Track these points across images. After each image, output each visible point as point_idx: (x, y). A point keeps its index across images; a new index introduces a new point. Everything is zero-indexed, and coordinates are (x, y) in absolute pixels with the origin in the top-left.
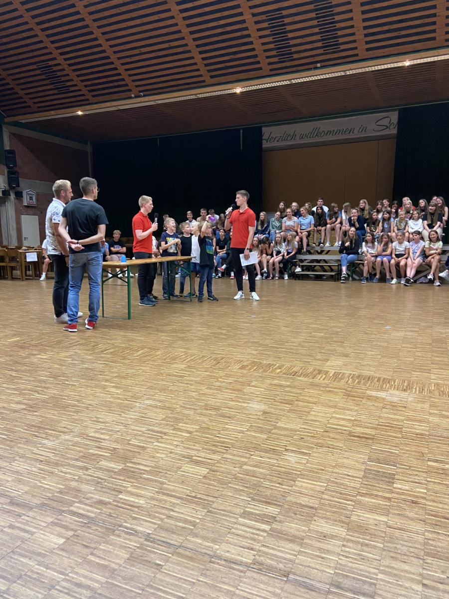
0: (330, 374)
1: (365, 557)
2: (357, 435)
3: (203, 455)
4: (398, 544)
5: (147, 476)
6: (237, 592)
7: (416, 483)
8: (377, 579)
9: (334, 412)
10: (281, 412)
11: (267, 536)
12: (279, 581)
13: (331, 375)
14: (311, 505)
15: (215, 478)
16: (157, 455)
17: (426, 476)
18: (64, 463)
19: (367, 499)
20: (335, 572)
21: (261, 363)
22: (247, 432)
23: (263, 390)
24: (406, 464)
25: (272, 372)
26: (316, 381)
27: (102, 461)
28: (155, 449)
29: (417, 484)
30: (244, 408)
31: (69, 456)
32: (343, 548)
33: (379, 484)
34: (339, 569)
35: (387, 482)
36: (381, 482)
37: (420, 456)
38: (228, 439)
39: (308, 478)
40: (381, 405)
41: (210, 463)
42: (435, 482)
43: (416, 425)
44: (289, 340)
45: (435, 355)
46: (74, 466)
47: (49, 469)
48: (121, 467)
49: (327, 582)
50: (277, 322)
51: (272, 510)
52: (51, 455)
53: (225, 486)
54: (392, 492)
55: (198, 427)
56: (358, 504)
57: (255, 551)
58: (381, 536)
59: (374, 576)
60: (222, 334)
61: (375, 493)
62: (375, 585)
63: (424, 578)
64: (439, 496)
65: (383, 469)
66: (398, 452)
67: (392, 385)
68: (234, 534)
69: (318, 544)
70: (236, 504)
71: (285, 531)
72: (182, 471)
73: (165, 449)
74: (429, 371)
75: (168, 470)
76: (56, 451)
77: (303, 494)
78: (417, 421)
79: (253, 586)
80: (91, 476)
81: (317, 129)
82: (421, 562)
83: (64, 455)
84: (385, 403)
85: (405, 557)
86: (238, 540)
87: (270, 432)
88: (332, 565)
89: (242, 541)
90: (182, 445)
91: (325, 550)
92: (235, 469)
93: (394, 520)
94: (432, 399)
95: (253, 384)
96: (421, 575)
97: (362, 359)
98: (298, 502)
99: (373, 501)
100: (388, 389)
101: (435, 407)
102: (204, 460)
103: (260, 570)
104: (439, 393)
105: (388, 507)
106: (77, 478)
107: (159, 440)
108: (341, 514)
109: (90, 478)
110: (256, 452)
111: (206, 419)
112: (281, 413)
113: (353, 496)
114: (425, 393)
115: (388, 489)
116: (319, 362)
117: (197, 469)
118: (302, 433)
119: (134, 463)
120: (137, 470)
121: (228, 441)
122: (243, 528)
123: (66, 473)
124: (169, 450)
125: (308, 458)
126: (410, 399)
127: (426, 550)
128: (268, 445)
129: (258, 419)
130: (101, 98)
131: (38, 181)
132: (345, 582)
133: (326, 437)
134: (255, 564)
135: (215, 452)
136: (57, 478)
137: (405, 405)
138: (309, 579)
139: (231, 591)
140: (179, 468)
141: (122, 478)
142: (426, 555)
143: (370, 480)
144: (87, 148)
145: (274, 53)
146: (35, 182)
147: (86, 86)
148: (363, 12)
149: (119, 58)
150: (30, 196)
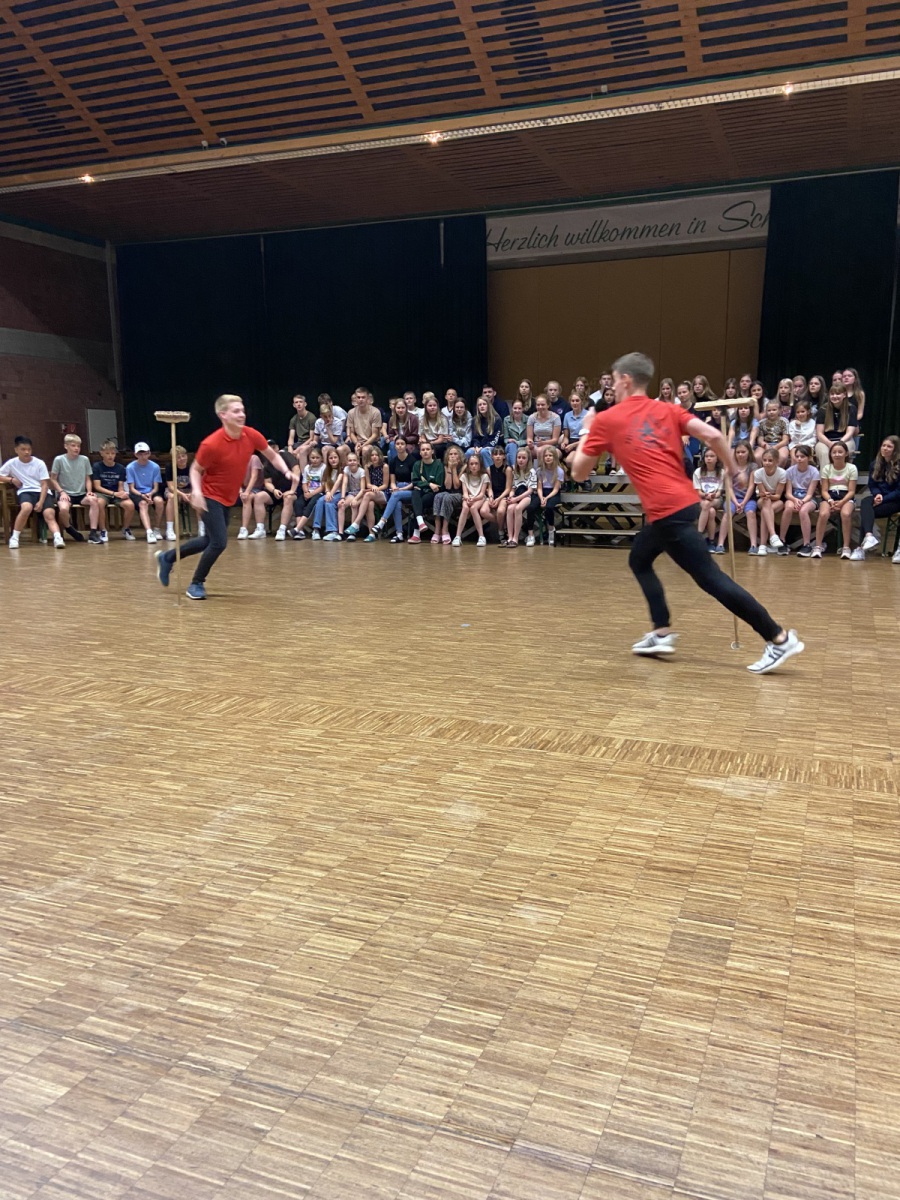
0: (615, 745)
1: (664, 1102)
2: (660, 865)
3: (351, 912)
4: (727, 1076)
5: (238, 959)
6: (413, 1176)
7: (770, 957)
8: (684, 1143)
9: (620, 821)
10: (513, 822)
11: (475, 1067)
12: (495, 1153)
13: (618, 746)
14: (564, 1004)
15: (377, 959)
16: (258, 916)
17: (790, 944)
18: (62, 937)
19: (673, 991)
20: (604, 1133)
21: (477, 724)
22: (443, 866)
23: (479, 779)
24: (753, 921)
25: (498, 742)
26: (587, 758)
27: (143, 930)
28: (254, 904)
29: (771, 961)
30: (440, 817)
31: (74, 922)
32: (622, 1086)
33: (698, 960)
34: (612, 1127)
35: (714, 956)
36: (702, 958)
37: (781, 906)
38: (403, 880)
39: (562, 953)
40: (713, 805)
41: (367, 929)
42: (807, 956)
43: (778, 844)
44: (537, 675)
45: (827, 702)
46: (84, 942)
47: (32, 948)
48: (182, 943)
49: (589, 1152)
50: (515, 637)
51: (488, 1017)
52: (36, 921)
53: (395, 974)
54: (722, 976)
55: (343, 858)
56: (655, 1001)
57: (451, 1097)
58: (695, 1062)
59: (680, 1138)
60: (397, 662)
61: (690, 978)
62: (679, 1154)
63: (773, 1139)
64: (813, 983)
65: (707, 931)
66: (739, 898)
67: (738, 765)
68: (410, 1065)
69: (573, 1081)
70: (416, 1009)
71: (510, 1056)
72: (309, 947)
73: (275, 904)
74: (812, 736)
75: (281, 946)
76: (46, 912)
77: (549, 984)
78: (780, 835)
79: (445, 1165)
80: (121, 961)
81: (603, 224)
82: (770, 1108)
83: (64, 921)
84: (721, 801)
85: (741, 1101)
86: (417, 1077)
87: (489, 865)
88: (599, 1120)
89: (426, 1079)
90: (310, 894)
91: (586, 1090)
92: (419, 940)
93: (723, 1030)
94: (813, 793)
95: (459, 767)
96: (768, 1133)
97: (681, 712)
98: (539, 999)
99: (685, 993)
100: (729, 772)
101: (818, 807)
102: (354, 923)
103: (460, 1132)
104: (829, 781)
105: (713, 1006)
106: (91, 965)
107: (263, 886)
108: (621, 1021)
109: (118, 964)
110: (461, 905)
111: (359, 842)
112: (514, 825)
113: (647, 986)
114: (801, 779)
115: (715, 971)
116: (595, 719)
117: (339, 942)
118: (553, 865)
119: (212, 933)
120: (216, 947)
121: (405, 884)
122: (427, 1053)
123: (68, 956)
124: (283, 906)
125: (562, 914)
126: (771, 793)
127: (780, 1087)
128: (485, 890)
129: (467, 838)
130: (134, 148)
132: (623, 1150)
133: (600, 871)
134: (449, 1122)
135: (376, 907)
136: (49, 967)
137: (761, 806)
138: (553, 1146)
139: (401, 1175)
140: (303, 941)
141: (186, 964)
142: (781, 1097)
143: (681, 954)
144: (104, 254)
145: (510, 59)
147: (101, 120)
149: (174, 62)
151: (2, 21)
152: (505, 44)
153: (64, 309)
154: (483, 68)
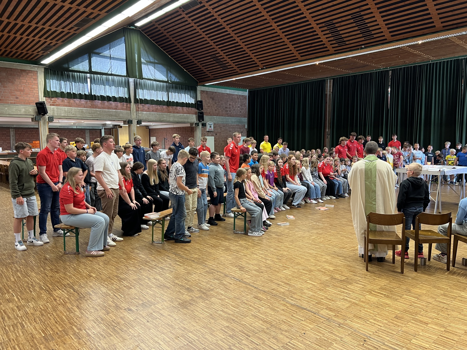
130: (244, 71)
131: (215, 117)
144: (246, 93)
145: (334, 42)
146: (213, 117)
147: (236, 65)
148: (382, 17)
149: (250, 51)
150: (210, 125)
151: (211, 45)
152: (332, 38)
153: (234, 110)
154: (328, 45)
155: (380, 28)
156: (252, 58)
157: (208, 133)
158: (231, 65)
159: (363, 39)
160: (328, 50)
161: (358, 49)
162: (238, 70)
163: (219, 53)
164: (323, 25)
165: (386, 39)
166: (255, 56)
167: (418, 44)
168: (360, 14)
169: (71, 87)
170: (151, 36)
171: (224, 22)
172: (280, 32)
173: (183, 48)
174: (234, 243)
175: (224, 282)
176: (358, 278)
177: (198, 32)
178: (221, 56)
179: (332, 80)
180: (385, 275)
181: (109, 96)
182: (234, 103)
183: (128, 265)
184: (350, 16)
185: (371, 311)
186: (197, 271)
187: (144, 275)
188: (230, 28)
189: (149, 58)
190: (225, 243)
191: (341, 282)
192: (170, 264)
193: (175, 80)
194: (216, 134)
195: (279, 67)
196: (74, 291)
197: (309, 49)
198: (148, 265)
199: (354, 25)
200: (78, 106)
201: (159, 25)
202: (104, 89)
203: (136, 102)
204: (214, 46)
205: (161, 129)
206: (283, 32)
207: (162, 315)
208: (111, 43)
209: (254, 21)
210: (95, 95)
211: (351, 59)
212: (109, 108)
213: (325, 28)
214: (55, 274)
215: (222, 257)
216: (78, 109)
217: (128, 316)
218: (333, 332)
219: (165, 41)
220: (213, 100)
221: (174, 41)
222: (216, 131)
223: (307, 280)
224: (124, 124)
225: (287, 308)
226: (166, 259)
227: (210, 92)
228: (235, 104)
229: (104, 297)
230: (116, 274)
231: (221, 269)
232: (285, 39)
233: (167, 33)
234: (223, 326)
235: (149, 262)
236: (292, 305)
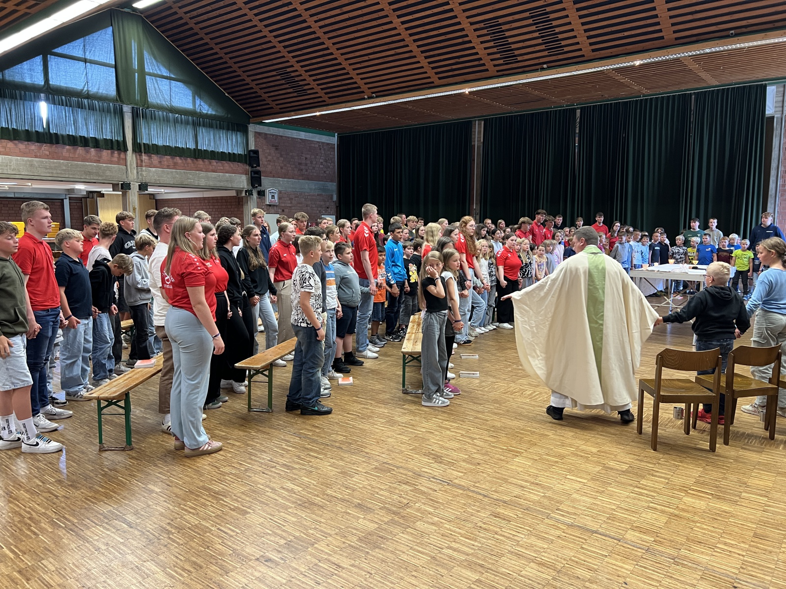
130: (336, 100)
131: (281, 179)
144: (334, 140)
145: (498, 56)
146: (277, 180)
147: (322, 89)
148: (581, 17)
149: (350, 65)
150: (272, 194)
151: (279, 52)
152: (495, 50)
153: (314, 168)
154: (486, 60)
155: (575, 37)
156: (352, 78)
157: (268, 207)
158: (313, 89)
159: (546, 53)
160: (487, 70)
161: (537, 70)
162: (325, 97)
163: (292, 66)
164: (482, 25)
165: (583, 56)
166: (358, 74)
167: (633, 66)
168: (545, 10)
169: (9, 117)
170: (163, 28)
171: (306, 10)
172: (405, 34)
173: (226, 54)
174: (397, 409)
175: (421, 488)
176: (648, 465)
177: (256, 26)
178: (297, 71)
179: (483, 122)
180: (688, 457)
181: (84, 137)
182: (313, 157)
183: (216, 462)
184: (528, 13)
185: (710, 528)
186: (357, 468)
187: (259, 483)
188: (316, 22)
189: (160, 70)
190: (381, 410)
191: (625, 475)
192: (299, 457)
193: (208, 111)
194: (283, 211)
195: (401, 95)
196: (131, 527)
197: (454, 67)
198: (256, 461)
199: (533, 28)
200: (24, 154)
201: (180, 8)
202: (74, 124)
203: (137, 149)
204: (284, 52)
205: (180, 199)
206: (411, 35)
207: (340, 567)
208: (87, 37)
209: (360, 12)
210: (56, 134)
211: (521, 87)
212: (84, 160)
213: (485, 32)
214: (73, 492)
215: (389, 437)
216: (23, 160)
217: (271, 574)
218: (673, 576)
219: (190, 40)
220: (277, 149)
221: (208, 40)
222: (283, 205)
223: (566, 475)
224: (113, 191)
225: (563, 532)
226: (286, 447)
227: (271, 135)
228: (316, 158)
229: (200, 534)
230: (201, 484)
231: (402, 462)
232: (413, 47)
233: (195, 24)
234: (470, 580)
235: (255, 455)
236: (571, 526)
